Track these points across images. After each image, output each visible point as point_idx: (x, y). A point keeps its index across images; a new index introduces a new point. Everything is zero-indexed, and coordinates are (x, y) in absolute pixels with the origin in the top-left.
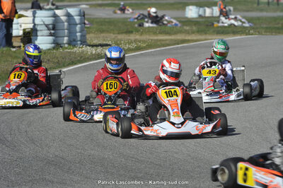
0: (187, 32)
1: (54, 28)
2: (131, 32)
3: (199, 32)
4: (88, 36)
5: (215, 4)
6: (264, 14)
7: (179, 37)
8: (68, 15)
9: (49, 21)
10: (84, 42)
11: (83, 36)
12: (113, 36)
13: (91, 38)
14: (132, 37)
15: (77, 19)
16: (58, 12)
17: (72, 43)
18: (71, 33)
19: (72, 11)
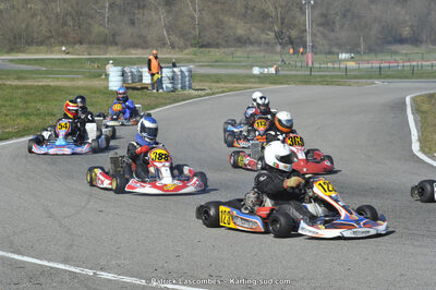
0: (255, 83)
1: (173, 79)
2: (218, 82)
3: (260, 82)
4: (193, 84)
5: (271, 66)
6: (299, 73)
7: (248, 85)
8: (181, 71)
9: (170, 75)
10: (190, 88)
11: (190, 84)
12: (207, 84)
13: (196, 85)
14: (219, 85)
15: (187, 74)
16: (175, 69)
17: (183, 88)
18: (183, 82)
19: (184, 69)
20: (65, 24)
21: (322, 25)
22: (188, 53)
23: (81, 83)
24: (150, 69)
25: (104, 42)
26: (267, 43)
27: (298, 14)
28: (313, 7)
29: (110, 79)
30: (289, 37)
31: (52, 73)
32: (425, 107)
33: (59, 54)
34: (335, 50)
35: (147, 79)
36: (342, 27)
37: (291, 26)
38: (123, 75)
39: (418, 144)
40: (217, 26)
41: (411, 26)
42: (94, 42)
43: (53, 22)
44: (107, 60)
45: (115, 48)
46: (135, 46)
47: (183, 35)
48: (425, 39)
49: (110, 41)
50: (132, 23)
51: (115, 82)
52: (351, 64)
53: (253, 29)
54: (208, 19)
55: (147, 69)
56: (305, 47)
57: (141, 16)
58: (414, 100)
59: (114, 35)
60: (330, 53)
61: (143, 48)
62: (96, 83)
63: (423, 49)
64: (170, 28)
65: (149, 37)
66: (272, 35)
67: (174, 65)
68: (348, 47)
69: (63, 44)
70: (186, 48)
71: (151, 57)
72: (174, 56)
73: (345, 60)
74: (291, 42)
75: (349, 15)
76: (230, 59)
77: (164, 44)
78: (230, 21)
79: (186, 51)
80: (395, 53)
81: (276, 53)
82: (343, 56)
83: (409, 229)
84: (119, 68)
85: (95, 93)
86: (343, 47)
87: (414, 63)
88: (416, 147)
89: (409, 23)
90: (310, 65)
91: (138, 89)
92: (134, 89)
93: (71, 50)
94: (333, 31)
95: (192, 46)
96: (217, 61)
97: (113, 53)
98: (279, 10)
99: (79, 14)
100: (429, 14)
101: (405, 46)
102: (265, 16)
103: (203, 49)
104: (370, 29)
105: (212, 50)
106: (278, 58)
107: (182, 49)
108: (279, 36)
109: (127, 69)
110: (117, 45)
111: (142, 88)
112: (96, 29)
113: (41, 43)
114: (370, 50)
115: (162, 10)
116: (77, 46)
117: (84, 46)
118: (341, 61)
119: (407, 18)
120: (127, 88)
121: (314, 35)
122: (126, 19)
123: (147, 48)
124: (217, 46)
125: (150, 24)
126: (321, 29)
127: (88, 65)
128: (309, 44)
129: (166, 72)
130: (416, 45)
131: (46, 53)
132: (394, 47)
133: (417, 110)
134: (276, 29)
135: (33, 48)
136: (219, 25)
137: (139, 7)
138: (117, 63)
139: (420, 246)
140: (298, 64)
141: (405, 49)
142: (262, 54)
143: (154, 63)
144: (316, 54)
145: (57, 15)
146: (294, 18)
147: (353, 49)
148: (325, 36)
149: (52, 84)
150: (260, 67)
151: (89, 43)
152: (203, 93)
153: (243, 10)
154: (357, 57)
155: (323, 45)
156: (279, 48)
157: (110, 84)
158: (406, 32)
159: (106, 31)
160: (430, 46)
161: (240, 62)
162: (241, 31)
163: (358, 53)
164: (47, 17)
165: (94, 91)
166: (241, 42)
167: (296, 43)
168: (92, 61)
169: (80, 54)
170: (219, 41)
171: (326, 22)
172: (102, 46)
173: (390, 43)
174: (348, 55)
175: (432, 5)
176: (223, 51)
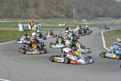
0: (59, 28)
1: (37, 28)
3: (61, 28)
8: (39, 25)
9: (36, 26)
10: (42, 30)
11: (42, 29)
12: (47, 29)
15: (41, 26)
17: (40, 30)
18: (40, 28)
19: (40, 25)
20: (7, 12)
21: (78, 12)
22: (41, 20)
23: (11, 29)
24: (31, 25)
26: (63, 17)
27: (71, 9)
28: (75, 7)
29: (20, 28)
30: (69, 16)
31: (3, 26)
32: (107, 35)
33: (5, 21)
34: (82, 19)
35: (30, 28)
36: (83, 13)
37: (69, 13)
38: (23, 27)
39: (105, 45)
40: (49, 13)
41: (103, 12)
42: (15, 18)
43: (3, 12)
44: (19, 23)
45: (21, 19)
46: (26, 18)
47: (39, 15)
48: (106, 15)
49: (19, 17)
50: (25, 12)
51: (21, 29)
52: (86, 23)
53: (59, 13)
54: (46, 11)
55: (30, 25)
56: (73, 18)
57: (28, 10)
58: (104, 33)
59: (20, 16)
60: (80, 20)
61: (28, 19)
62: (16, 29)
63: (106, 18)
64: (36, 13)
65: (30, 16)
66: (64, 15)
67: (37, 24)
68: (85, 18)
69: (6, 18)
71: (31, 22)
72: (37, 21)
74: (69, 17)
75: (85, 9)
76: (52, 22)
77: (34, 18)
78: (53, 11)
79: (40, 20)
80: (98, 20)
81: (65, 20)
82: (84, 21)
83: (103, 69)
84: (22, 25)
85: (15, 32)
86: (84, 18)
87: (104, 23)
88: (104, 46)
89: (102, 11)
90: (75, 23)
91: (27, 31)
92: (26, 30)
93: (8, 20)
94: (81, 14)
95: (42, 18)
96: (49, 23)
97: (20, 21)
98: (66, 8)
99: (10, 10)
100: (107, 9)
101: (101, 18)
102: (62, 10)
103: (45, 19)
104: (91, 13)
105: (48, 19)
106: (66, 21)
107: (39, 19)
108: (66, 15)
109: (24, 25)
110: (21, 18)
111: (28, 30)
112: (15, 14)
114: (91, 19)
116: (10, 19)
117: (12, 19)
118: (83, 22)
119: (101, 10)
120: (24, 30)
121: (76, 15)
122: (23, 11)
123: (29, 19)
124: (49, 18)
125: (30, 12)
126: (78, 13)
127: (13, 24)
128: (74, 17)
129: (35, 26)
130: (104, 18)
131: (1, 21)
132: (98, 18)
133: (104, 36)
134: (65, 13)
136: (49, 12)
137: (27, 8)
138: (21, 23)
139: (107, 74)
140: (72, 23)
141: (101, 19)
142: (61, 20)
143: (32, 23)
144: (76, 20)
145: (4, 10)
146: (70, 10)
147: (87, 19)
148: (79, 15)
149: (3, 29)
150: (61, 24)
152: (45, 31)
153: (56, 8)
154: (88, 21)
155: (78, 18)
156: (66, 19)
157: (19, 29)
158: (101, 14)
159: (18, 14)
160: (108, 18)
161: (55, 23)
162: (55, 14)
163: (88, 20)
164: (2, 11)
165: (15, 31)
166: (56, 17)
167: (71, 17)
168: (14, 23)
169: (11, 21)
170: (50, 17)
171: (79, 11)
172: (17, 19)
173: (97, 17)
174: (85, 20)
175: (108, 6)
176: (50, 19)
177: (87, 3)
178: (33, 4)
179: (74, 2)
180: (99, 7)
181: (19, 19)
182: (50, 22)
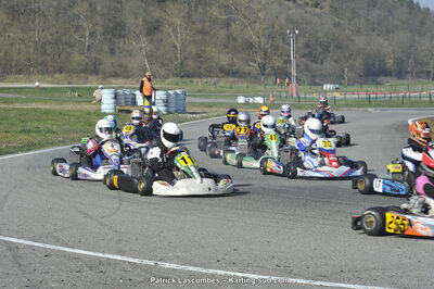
20: (44, 53)
22: (169, 83)
25: (85, 71)
26: (249, 74)
27: (281, 45)
28: (297, 36)
30: (273, 67)
34: (319, 81)
41: (394, 58)
42: (73, 71)
45: (96, 77)
46: (116, 75)
49: (94, 69)
50: (112, 52)
52: (337, 95)
53: (235, 59)
54: (190, 48)
57: (121, 45)
59: (95, 64)
60: (314, 84)
61: (124, 78)
64: (151, 57)
65: (130, 66)
66: (255, 65)
68: (333, 79)
69: (41, 73)
70: (168, 77)
71: (144, 79)
73: (330, 91)
74: (275, 72)
76: (212, 89)
78: (212, 52)
79: (168, 81)
80: (378, 83)
81: (259, 83)
82: (327, 87)
86: (326, 79)
89: (392, 56)
90: (295, 95)
93: (50, 79)
94: (315, 62)
95: (174, 75)
96: (199, 91)
97: (93, 82)
98: (262, 39)
99: (58, 42)
100: (413, 46)
103: (184, 80)
105: (195, 80)
107: (163, 79)
108: (262, 67)
110: (97, 73)
112: (77, 58)
113: (20, 72)
114: (352, 82)
115: (143, 39)
116: (57, 75)
117: (64, 75)
118: (326, 91)
119: (390, 50)
121: (298, 65)
122: (106, 49)
123: (128, 77)
124: (200, 76)
125: (130, 54)
126: (304, 60)
127: (68, 94)
128: (294, 73)
131: (25, 81)
132: (381, 78)
134: (260, 60)
135: (12, 77)
136: (201, 54)
137: (120, 36)
140: (284, 95)
141: (394, 81)
142: (245, 84)
144: (300, 84)
145: (36, 44)
146: (278, 48)
147: (338, 79)
150: (246, 97)
151: (69, 72)
153: (225, 40)
154: (342, 88)
155: (307, 76)
156: (262, 78)
158: (390, 63)
159: (87, 60)
161: (223, 92)
163: (340, 84)
164: (27, 46)
166: (229, 72)
168: (73, 90)
169: (59, 83)
170: (202, 71)
171: (311, 53)
172: (82, 75)
174: (332, 86)
175: (416, 38)
176: (205, 80)
177: (337, 25)
178: (140, 23)
179: (289, 20)
180: (381, 41)
181: (91, 78)
182: (205, 91)
